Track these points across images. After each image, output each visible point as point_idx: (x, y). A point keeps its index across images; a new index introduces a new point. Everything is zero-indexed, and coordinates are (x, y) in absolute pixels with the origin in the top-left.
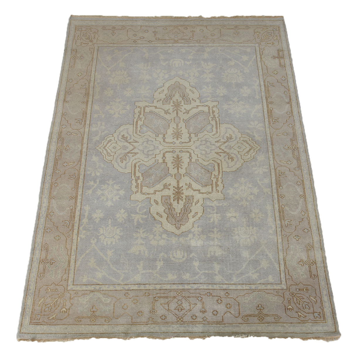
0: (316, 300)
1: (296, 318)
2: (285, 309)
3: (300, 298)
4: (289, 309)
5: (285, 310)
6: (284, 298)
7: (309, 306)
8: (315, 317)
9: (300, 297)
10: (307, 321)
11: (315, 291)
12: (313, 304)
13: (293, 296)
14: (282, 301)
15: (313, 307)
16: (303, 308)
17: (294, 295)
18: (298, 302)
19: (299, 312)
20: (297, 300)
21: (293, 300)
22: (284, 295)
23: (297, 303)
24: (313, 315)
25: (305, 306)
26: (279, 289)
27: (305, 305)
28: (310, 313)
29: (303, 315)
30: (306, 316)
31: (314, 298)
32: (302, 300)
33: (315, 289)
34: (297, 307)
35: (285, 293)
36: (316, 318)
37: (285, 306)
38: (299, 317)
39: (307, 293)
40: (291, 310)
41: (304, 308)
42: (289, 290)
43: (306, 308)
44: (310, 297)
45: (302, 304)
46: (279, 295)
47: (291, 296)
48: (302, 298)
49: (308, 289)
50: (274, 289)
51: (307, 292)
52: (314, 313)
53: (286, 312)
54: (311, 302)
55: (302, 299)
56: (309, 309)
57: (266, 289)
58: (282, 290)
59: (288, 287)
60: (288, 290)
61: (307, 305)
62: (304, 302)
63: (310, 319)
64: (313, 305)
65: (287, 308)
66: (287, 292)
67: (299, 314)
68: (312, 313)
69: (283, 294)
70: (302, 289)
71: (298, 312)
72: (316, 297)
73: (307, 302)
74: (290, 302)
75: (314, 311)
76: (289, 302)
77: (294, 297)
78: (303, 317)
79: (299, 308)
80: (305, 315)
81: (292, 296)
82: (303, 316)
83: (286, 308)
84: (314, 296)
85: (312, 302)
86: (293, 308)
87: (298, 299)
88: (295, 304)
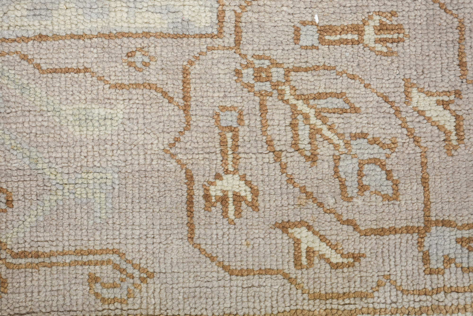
0: (457, 117)
1: (267, 271)
2: (190, 202)
3: (322, 103)
4: (223, 200)
5: (190, 212)
6: (186, 109)
7: (389, 173)
8: (434, 265)
9: (319, 96)
10: (363, 296)
11: (461, 39)
12: (424, 154)
13: (267, 87)
14: (169, 138)
15: (425, 182)
16: (343, 186)
17: (275, 86)
18: (304, 144)
19: (301, 223)
20: (293, 126)
21: (264, 126)
22: (185, 82)
23: (295, 145)
24: (420, 244)
25: (360, 174)
26: (146, 35)
27: (361, 165)
28: (393, 231)
29: (334, 247)
30: (357, 257)
31: (445, 105)
32: (333, 119)
33: (461, 28)
34: (290, 180)
35: (196, 69)
36: (438, 272)
37: (190, 178)
38: (297, 264)
39: (386, 61)
40: (238, 213)
41: (352, 190)
42: (238, 42)
43: (362, 188)
44: (407, 94)
45: (337, 159)
46: (150, 86)
47: (250, 86)
48: (339, 103)
49: (399, 28)
50: (109, 36)
51: (390, 53)
52: (427, 228)
53: (191, 226)
54: (411, 133)
55: (343, 111)
56: (385, 197)
57: (41, 37)
58: (176, 36)
59: (229, 15)
60: (230, 40)
61: (375, 161)
62: (355, 137)
63: (388, 277)
64: (424, 165)
65: (207, 197)
66: (217, 54)
67: (297, 242)
68: (408, 230)
69: (185, 72)
70: (343, 30)
71: (295, 225)
72: (458, 94)
73: (374, 141)
74: (235, 138)
75: (427, 217)
76: (223, 143)
77: (269, 102)
78: (336, 266)
79: (303, 189)
80: (349, 248)
81: (258, 86)
82: (336, 259)
83: (198, 193)
84: (444, 86)
85: (416, 141)
86: (255, 192)
87: (306, 118)
88: (277, 155)
